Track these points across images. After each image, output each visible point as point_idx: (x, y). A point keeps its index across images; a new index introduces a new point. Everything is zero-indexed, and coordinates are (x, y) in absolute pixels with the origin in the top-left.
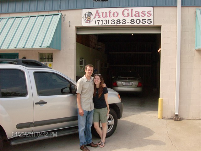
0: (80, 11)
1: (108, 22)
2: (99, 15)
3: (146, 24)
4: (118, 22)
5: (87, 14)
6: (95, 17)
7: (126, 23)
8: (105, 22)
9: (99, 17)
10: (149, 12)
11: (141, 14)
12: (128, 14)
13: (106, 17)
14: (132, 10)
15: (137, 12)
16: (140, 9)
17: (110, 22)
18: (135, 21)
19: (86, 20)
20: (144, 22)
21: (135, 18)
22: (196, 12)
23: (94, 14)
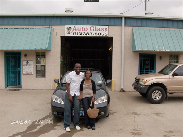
0: (64, 26)
1: (81, 34)
2: (75, 29)
3: (104, 36)
4: (87, 34)
5: (68, 28)
6: (73, 31)
7: (92, 35)
8: (79, 34)
9: (76, 31)
10: (106, 29)
11: (101, 30)
12: (93, 29)
13: (80, 30)
14: (96, 27)
15: (99, 29)
16: (101, 27)
17: (83, 34)
18: (97, 34)
19: (67, 32)
20: (103, 35)
21: (98, 32)
22: (133, 30)
23: (72, 29)
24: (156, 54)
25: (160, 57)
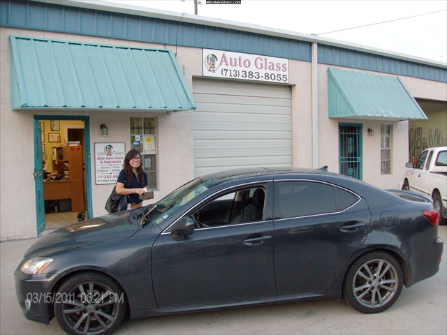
0: (200, 51)
1: (237, 73)
2: (225, 61)
3: (282, 81)
4: (250, 74)
5: (210, 57)
6: (221, 64)
7: (259, 77)
8: (234, 73)
9: (227, 65)
10: (284, 66)
11: (275, 67)
12: (262, 64)
13: (235, 65)
14: (266, 59)
15: (271, 64)
16: (275, 60)
17: (241, 74)
18: (269, 76)
19: (208, 67)
20: (279, 79)
21: (270, 72)
22: (328, 71)
23: (219, 59)
24: (362, 124)
25: (369, 130)
